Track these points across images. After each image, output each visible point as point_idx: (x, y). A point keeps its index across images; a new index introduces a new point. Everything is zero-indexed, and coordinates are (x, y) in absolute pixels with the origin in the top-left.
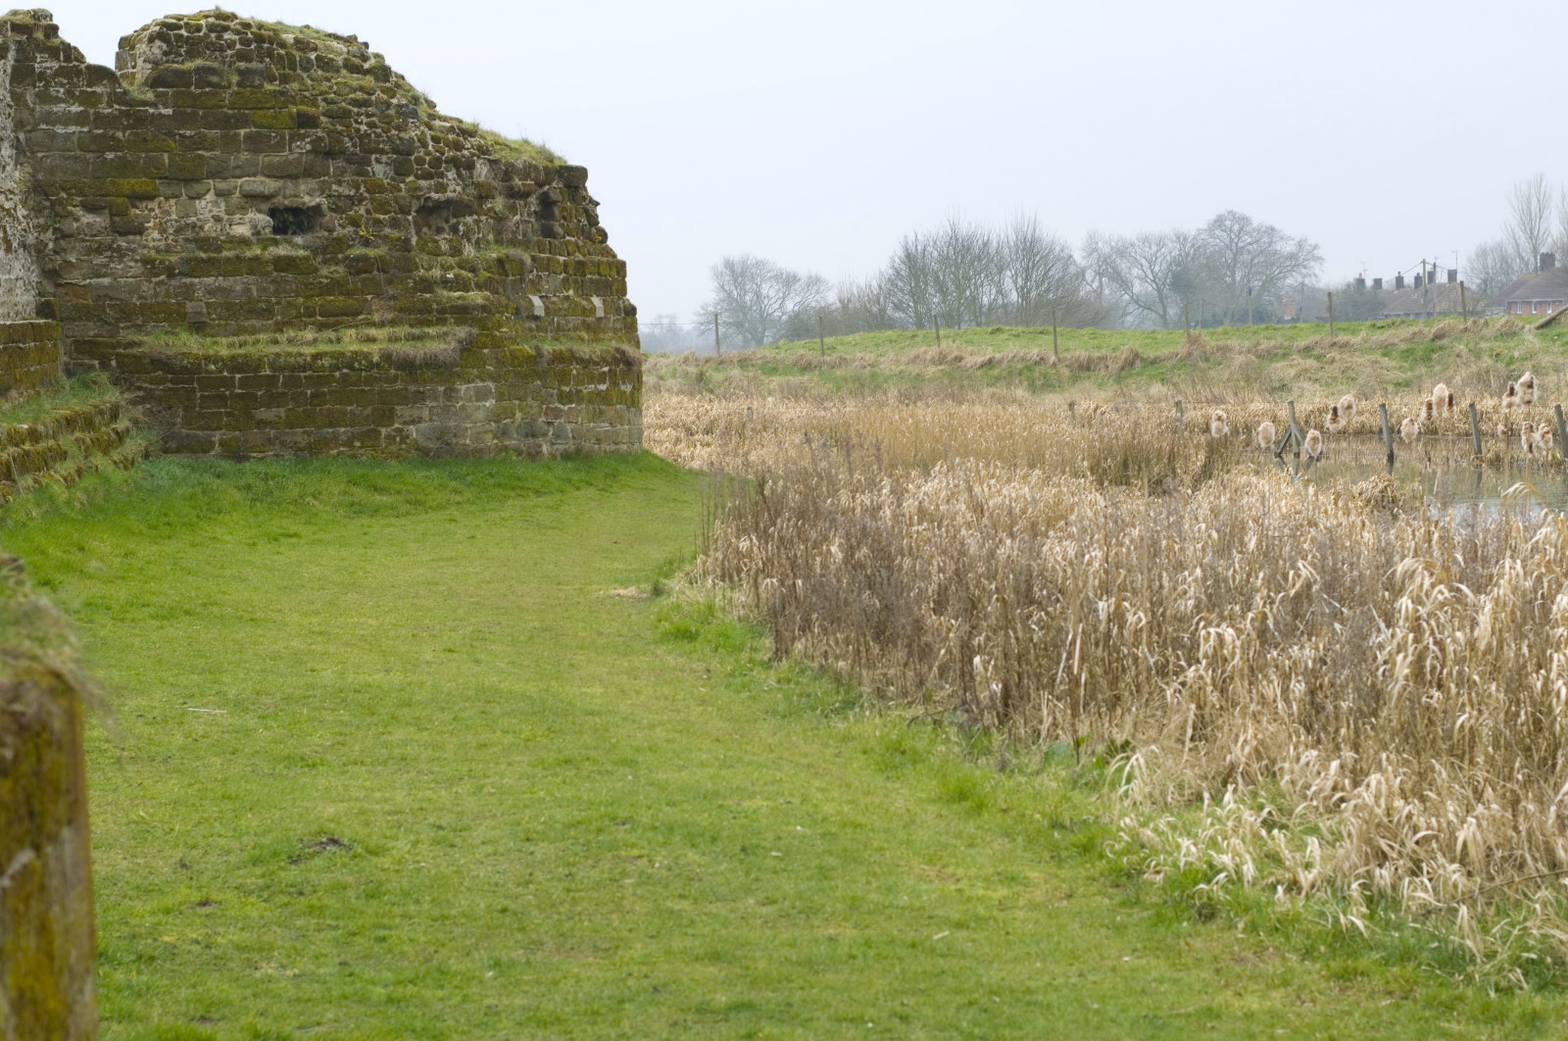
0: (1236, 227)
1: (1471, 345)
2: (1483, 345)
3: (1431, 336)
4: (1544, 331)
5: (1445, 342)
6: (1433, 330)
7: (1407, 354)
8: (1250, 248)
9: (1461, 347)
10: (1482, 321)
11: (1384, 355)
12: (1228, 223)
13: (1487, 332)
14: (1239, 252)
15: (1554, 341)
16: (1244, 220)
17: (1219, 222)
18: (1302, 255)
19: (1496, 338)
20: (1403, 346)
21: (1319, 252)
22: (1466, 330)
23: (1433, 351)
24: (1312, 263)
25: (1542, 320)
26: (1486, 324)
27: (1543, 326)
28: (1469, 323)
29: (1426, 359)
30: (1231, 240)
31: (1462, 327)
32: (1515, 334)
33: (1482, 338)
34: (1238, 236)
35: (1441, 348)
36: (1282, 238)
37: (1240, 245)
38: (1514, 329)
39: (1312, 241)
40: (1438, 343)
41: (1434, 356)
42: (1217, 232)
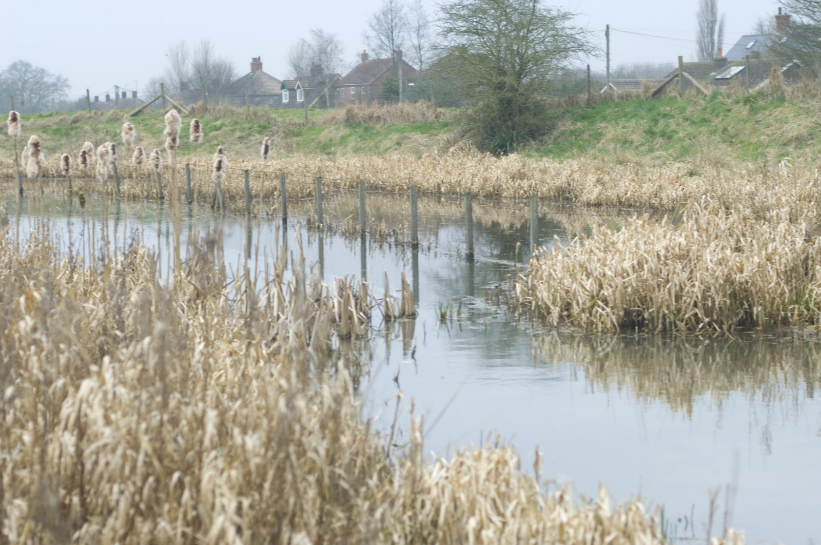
0: (23, 69)
1: (93, 126)
2: (101, 126)
3: (70, 121)
4: (135, 118)
5: (78, 124)
6: (72, 117)
7: (57, 132)
8: (31, 80)
9: (87, 127)
10: (99, 112)
11: (44, 132)
12: (19, 67)
13: (103, 118)
14: (25, 82)
15: (140, 123)
16: (27, 65)
17: (14, 66)
18: (59, 84)
19: (107, 122)
20: (55, 127)
21: (69, 83)
22: (90, 117)
23: (72, 129)
24: (65, 89)
25: (134, 112)
26: (102, 114)
27: (134, 115)
28: (92, 114)
29: (67, 134)
30: (21, 76)
31: (88, 115)
32: (118, 119)
33: (100, 122)
34: (25, 74)
35: (77, 128)
36: (48, 75)
37: (26, 78)
38: (119, 117)
39: (64, 77)
40: (74, 125)
41: (73, 132)
42: (13, 72)
